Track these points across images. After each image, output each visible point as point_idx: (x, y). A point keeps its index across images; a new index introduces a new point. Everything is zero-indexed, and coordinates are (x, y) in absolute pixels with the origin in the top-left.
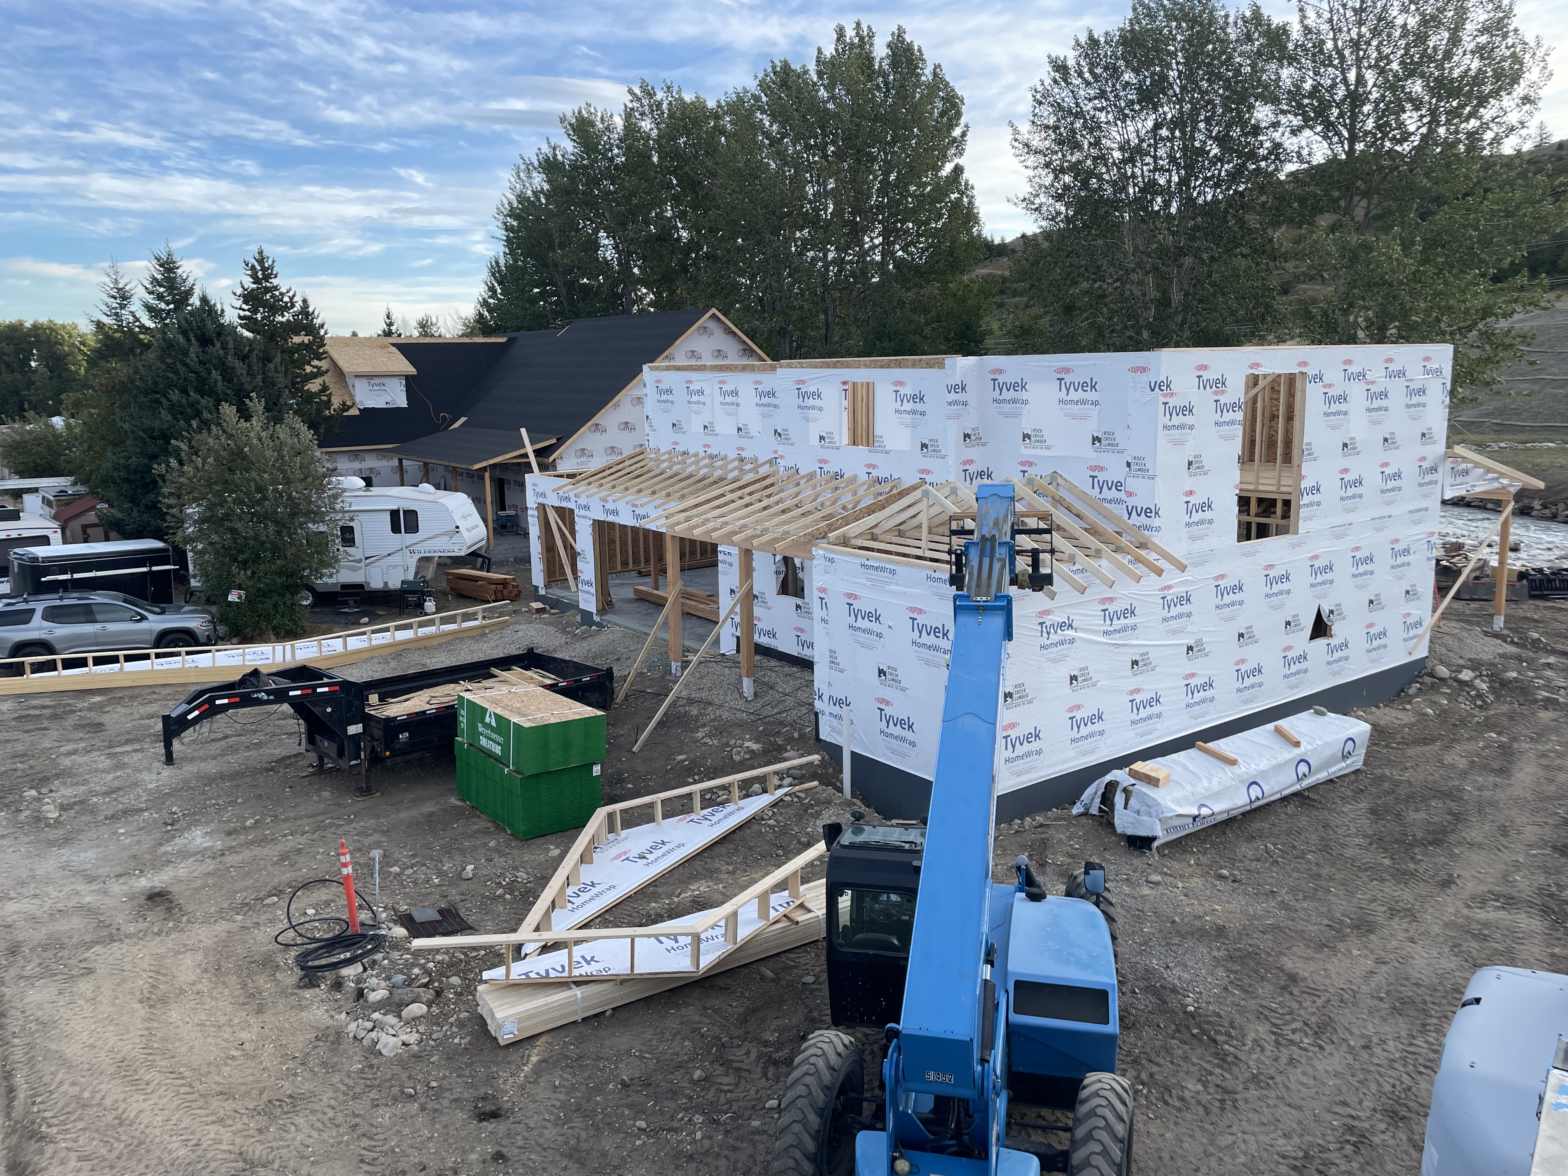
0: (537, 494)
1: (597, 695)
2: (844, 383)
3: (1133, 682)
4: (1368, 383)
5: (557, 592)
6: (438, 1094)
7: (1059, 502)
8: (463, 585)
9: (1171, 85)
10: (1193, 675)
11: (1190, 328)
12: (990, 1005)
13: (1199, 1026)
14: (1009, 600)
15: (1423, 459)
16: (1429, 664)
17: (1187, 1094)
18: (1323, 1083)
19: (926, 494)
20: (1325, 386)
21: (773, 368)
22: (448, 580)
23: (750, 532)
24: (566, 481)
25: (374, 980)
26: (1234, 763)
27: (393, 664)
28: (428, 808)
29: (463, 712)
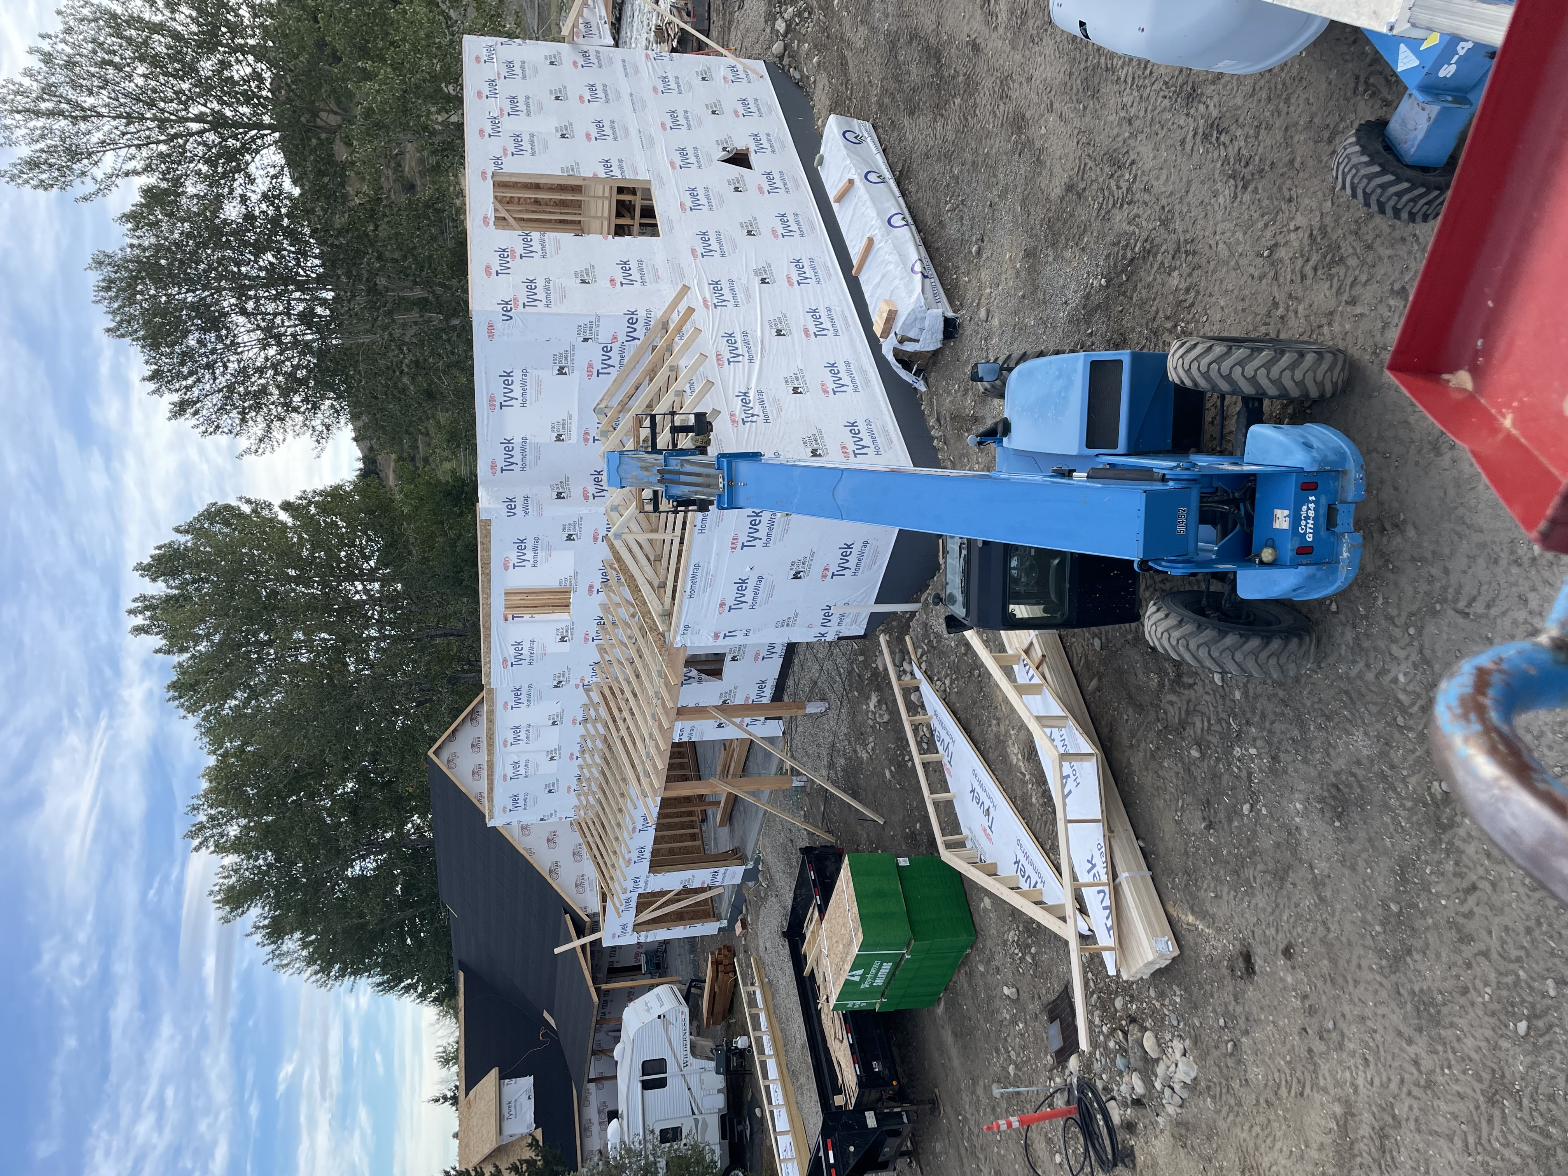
0: (624, 933)
1: (828, 863)
2: (506, 619)
3: (797, 333)
4: (502, 115)
5: (725, 908)
6: (1230, 1016)
7: (623, 407)
8: (718, 1008)
9: (201, 299)
10: (789, 278)
11: (449, 279)
12: (1111, 473)
13: (1119, 275)
14: (722, 456)
15: (575, 63)
16: (771, 59)
17: (1183, 286)
18: (1165, 161)
19: (618, 536)
20: (506, 155)
21: (491, 691)
22: (715, 1023)
23: (659, 711)
24: (609, 903)
25: (1123, 1088)
26: (871, 241)
27: (803, 1080)
28: (948, 1038)
29: (850, 1004)
